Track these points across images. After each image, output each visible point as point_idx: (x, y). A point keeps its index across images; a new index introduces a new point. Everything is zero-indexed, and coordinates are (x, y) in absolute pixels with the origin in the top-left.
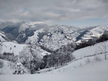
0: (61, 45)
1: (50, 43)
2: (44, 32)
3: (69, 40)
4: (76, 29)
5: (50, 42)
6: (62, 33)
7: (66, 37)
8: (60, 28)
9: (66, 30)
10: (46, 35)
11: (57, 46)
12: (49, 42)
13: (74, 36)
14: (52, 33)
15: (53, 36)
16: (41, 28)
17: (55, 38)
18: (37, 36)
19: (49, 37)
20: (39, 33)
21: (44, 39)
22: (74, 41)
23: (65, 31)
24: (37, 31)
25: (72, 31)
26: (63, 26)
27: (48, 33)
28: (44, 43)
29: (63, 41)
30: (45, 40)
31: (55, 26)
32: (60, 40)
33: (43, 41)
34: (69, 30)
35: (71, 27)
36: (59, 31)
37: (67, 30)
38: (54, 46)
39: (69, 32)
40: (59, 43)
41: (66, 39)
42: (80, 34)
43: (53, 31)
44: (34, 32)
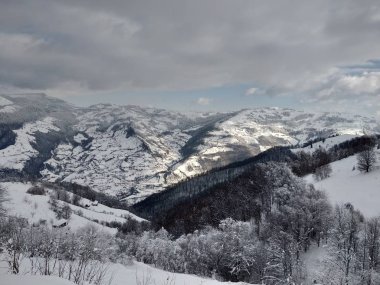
0: (133, 178)
1: (86, 173)
2: (58, 130)
3: (159, 159)
4: (174, 119)
5: (89, 169)
6: (131, 133)
7: (145, 148)
8: (120, 117)
9: (141, 124)
10: (67, 143)
11: (117, 181)
12: (80, 168)
13: (173, 142)
14: (90, 135)
15: (94, 144)
16: (44, 116)
17: (104, 153)
18: (30, 148)
19: (78, 149)
20: (38, 135)
21: (60, 157)
22: (175, 159)
23: (139, 128)
24: (28, 127)
25: (165, 128)
26: (129, 108)
27: (76, 134)
28: (62, 174)
29: (138, 162)
30: (65, 161)
31: (99, 110)
32: (126, 160)
33: (59, 167)
34: (153, 123)
35: (156, 114)
36: (116, 129)
37: (147, 124)
38: (105, 181)
39: (153, 129)
40: (124, 171)
41: (147, 155)
42: (189, 137)
43: (94, 128)
44: (15, 131)
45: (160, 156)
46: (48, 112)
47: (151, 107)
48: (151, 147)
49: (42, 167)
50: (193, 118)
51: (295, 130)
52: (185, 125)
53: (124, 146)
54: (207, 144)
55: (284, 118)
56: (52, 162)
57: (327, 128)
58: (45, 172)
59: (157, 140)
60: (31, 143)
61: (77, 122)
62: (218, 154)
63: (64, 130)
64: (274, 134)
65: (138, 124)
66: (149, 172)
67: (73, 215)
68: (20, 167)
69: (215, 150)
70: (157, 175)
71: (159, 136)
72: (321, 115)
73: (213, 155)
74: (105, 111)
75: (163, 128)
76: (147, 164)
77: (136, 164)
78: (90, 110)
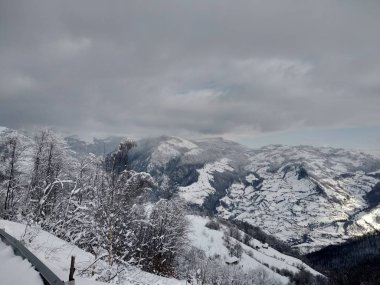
0: (305, 224)
1: (257, 213)
2: (232, 170)
3: (337, 205)
4: (355, 159)
5: (259, 209)
6: (303, 174)
7: (320, 191)
8: (291, 158)
9: (315, 165)
10: (240, 182)
11: (288, 225)
12: (252, 208)
13: (355, 187)
14: (261, 176)
15: (265, 185)
16: (221, 157)
17: (274, 194)
18: (209, 185)
19: (250, 189)
20: (215, 174)
21: (234, 196)
22: (358, 206)
23: (312, 169)
24: (208, 167)
25: (344, 170)
26: (301, 148)
27: (248, 174)
28: (234, 212)
29: (311, 206)
30: (238, 200)
31: (270, 150)
32: (298, 203)
33: (232, 205)
34: (328, 164)
35: (333, 154)
36: (287, 169)
37: (321, 164)
38: (275, 223)
39: (328, 170)
40: (295, 215)
41: (322, 200)
42: (377, 181)
43: (265, 169)
44: (198, 171)
45: (338, 202)
46: (224, 153)
47: (326, 146)
48: (326, 190)
49: (217, 203)
52: (370, 166)
53: (295, 189)
56: (226, 200)
58: (220, 209)
59: (334, 183)
60: (210, 182)
61: (249, 163)
63: (237, 171)
65: (311, 164)
66: (325, 219)
67: (244, 255)
68: (200, 202)
70: (334, 224)
71: (336, 179)
74: (276, 151)
75: (341, 169)
76: (322, 209)
77: (309, 208)
78: (261, 151)
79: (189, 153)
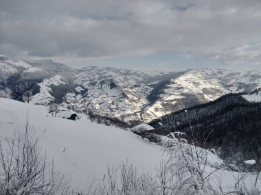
2: (64, 83)
3: (134, 103)
4: (139, 76)
7: (125, 96)
8: (104, 75)
9: (118, 79)
10: (71, 92)
13: (141, 92)
14: (86, 87)
15: (90, 93)
16: (55, 75)
17: (97, 99)
18: (49, 95)
19: (79, 97)
20: (52, 86)
21: (69, 101)
22: (145, 103)
23: (118, 82)
24: (46, 82)
25: (135, 83)
26: (109, 69)
27: (77, 86)
30: (73, 104)
31: (89, 70)
32: (113, 104)
34: (126, 79)
35: (127, 73)
36: (102, 83)
37: (122, 79)
39: (127, 83)
40: (112, 111)
41: (127, 101)
42: (152, 89)
43: (88, 82)
44: (39, 84)
45: (135, 101)
46: (56, 72)
48: (129, 96)
50: (153, 76)
51: (228, 84)
52: (148, 80)
53: (110, 94)
54: (166, 93)
55: (219, 76)
57: (252, 83)
59: (131, 91)
60: (50, 92)
61: (76, 79)
62: (175, 100)
63: (68, 84)
64: (213, 87)
65: (116, 79)
66: (129, 112)
69: (172, 97)
70: (135, 114)
71: (131, 88)
72: (246, 73)
73: (172, 101)
74: (93, 71)
75: (133, 82)
76: (127, 106)
77: (120, 106)
78: (83, 71)
79: (27, 71)
